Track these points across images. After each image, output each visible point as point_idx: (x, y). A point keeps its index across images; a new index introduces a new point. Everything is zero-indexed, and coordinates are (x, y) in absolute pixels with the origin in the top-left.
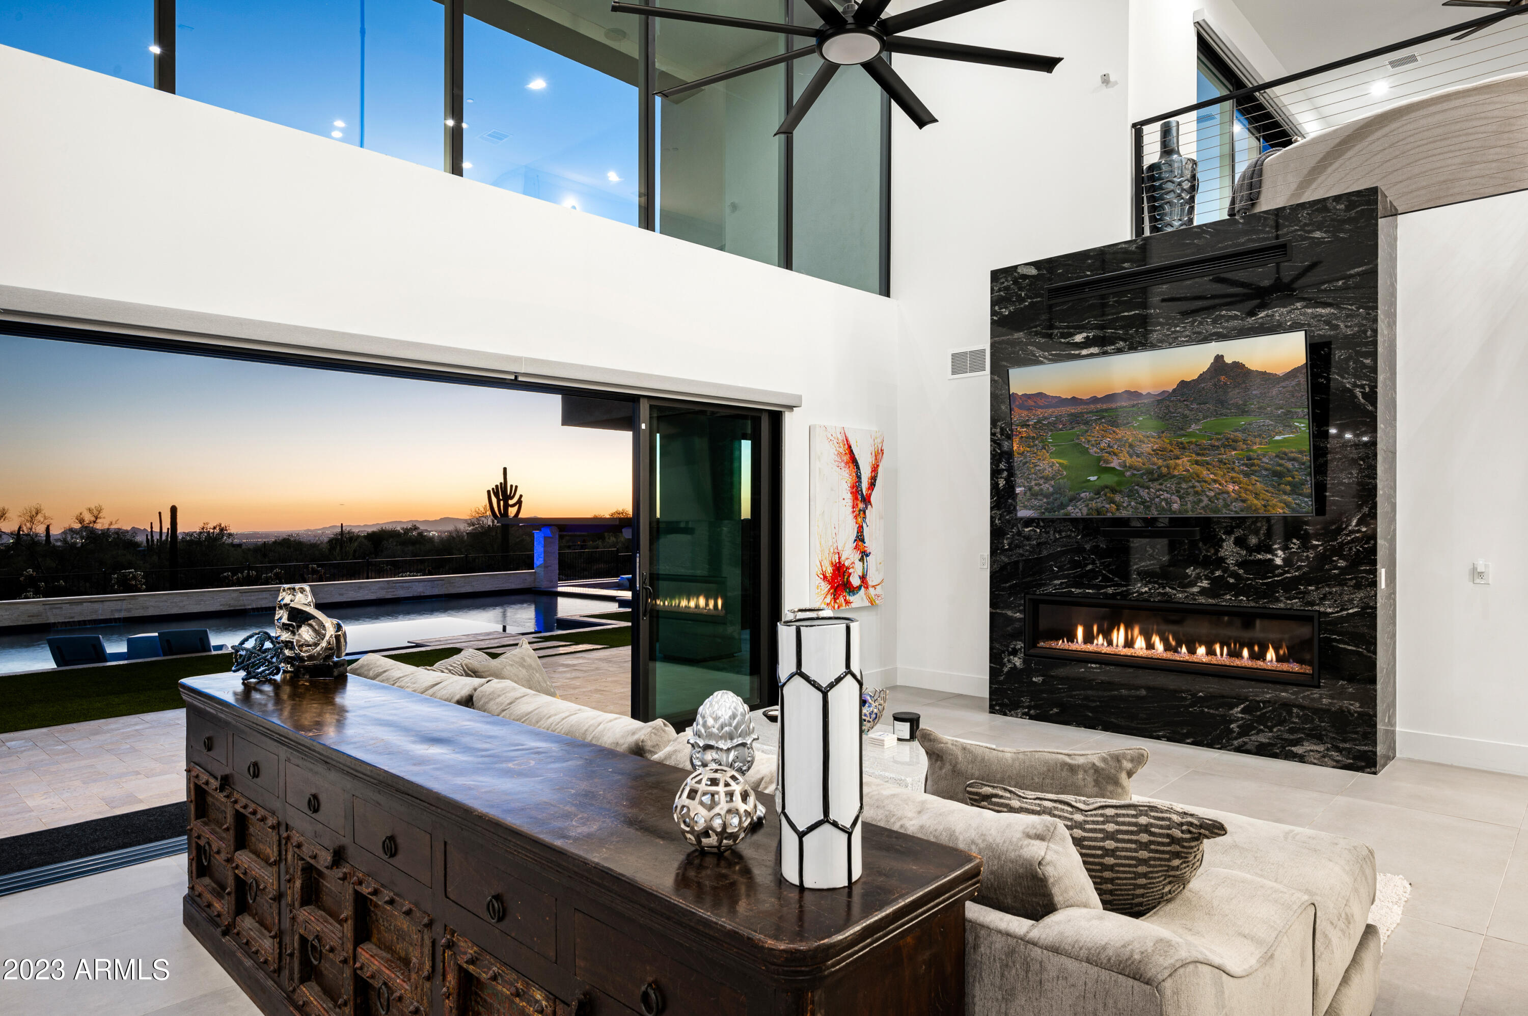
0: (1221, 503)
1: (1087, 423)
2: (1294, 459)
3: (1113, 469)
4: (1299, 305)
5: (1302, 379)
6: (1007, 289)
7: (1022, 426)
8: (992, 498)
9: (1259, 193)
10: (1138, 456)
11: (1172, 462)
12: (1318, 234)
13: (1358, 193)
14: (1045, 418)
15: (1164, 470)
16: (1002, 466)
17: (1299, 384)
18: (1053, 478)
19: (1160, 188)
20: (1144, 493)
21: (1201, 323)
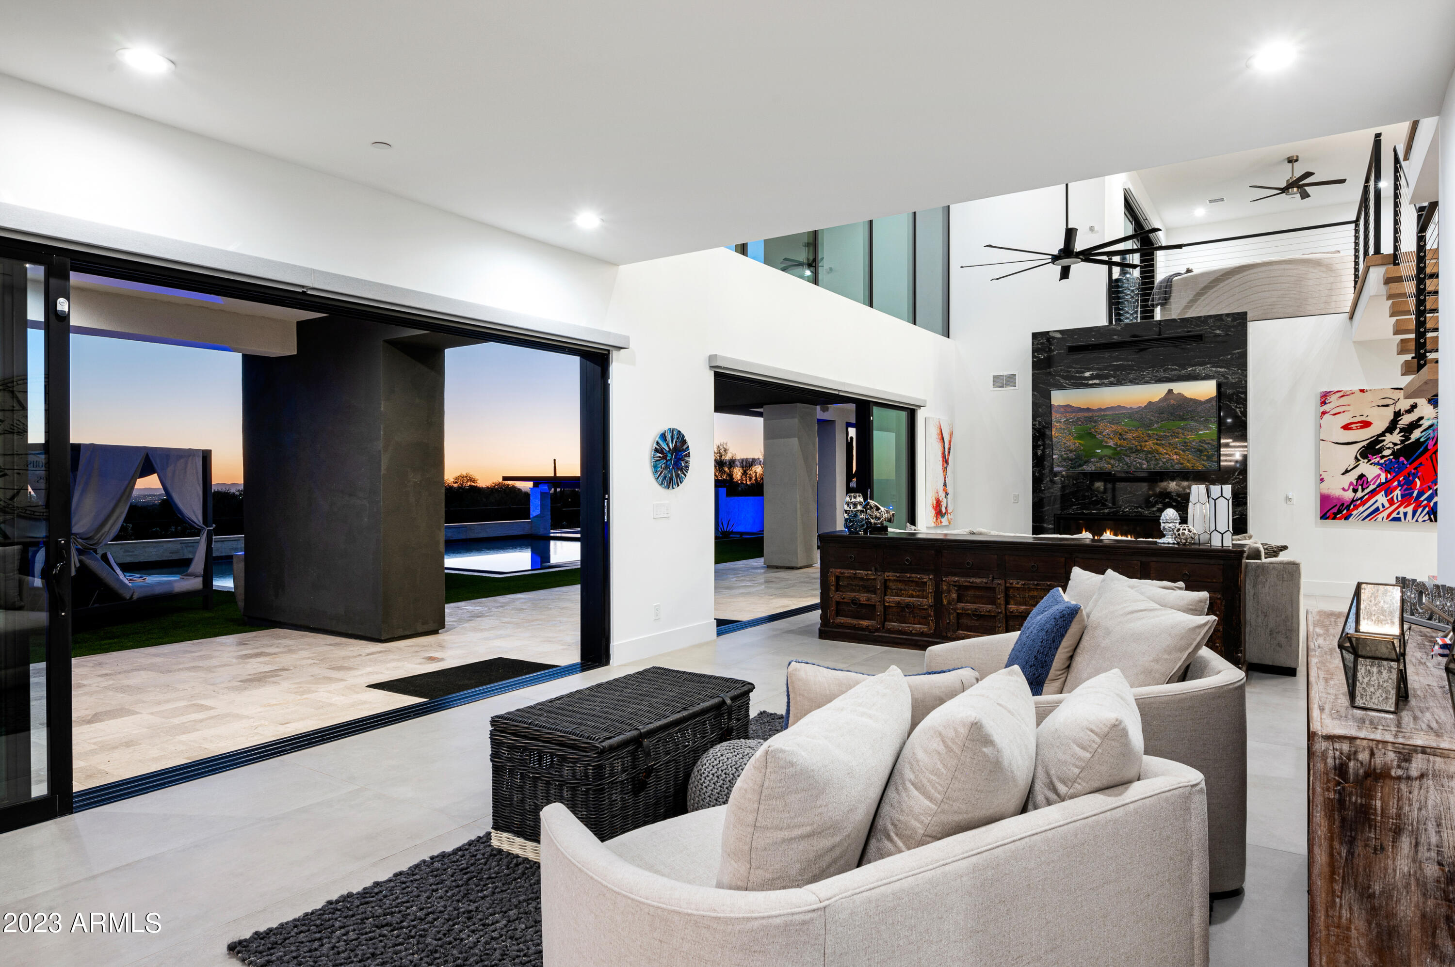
0: (1169, 465)
1: (1095, 422)
2: (1209, 443)
3: (1110, 446)
4: (1208, 366)
5: (1214, 403)
6: (1042, 343)
7: (1057, 422)
8: (1033, 460)
9: (1170, 296)
10: (1124, 440)
11: (1143, 444)
12: (1218, 332)
13: (1238, 314)
14: (1071, 418)
15: (1139, 448)
16: (1040, 443)
17: (1212, 405)
18: (1075, 451)
19: (1122, 292)
20: (1127, 459)
21: (1157, 371)
